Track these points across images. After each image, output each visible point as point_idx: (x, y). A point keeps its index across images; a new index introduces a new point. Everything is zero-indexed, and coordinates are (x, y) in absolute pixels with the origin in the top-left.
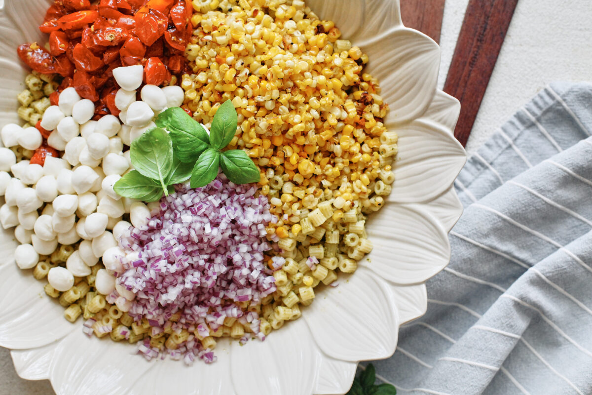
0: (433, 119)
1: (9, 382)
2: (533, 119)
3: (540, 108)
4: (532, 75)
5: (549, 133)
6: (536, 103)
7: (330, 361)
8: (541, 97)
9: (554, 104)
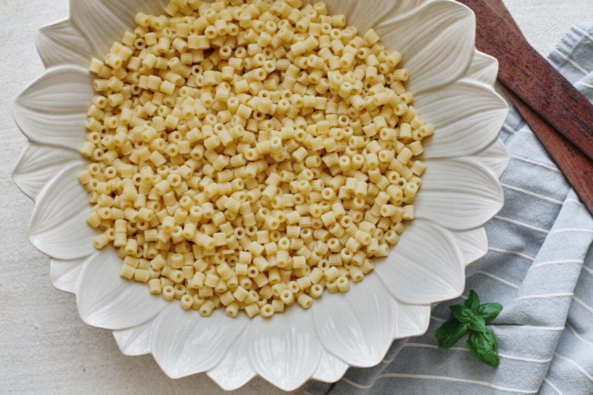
0: (474, 78)
1: (104, 364)
2: (565, 57)
3: (570, 46)
4: (554, 30)
5: (582, 67)
6: (565, 43)
7: (405, 307)
8: (570, 36)
9: (582, 40)
